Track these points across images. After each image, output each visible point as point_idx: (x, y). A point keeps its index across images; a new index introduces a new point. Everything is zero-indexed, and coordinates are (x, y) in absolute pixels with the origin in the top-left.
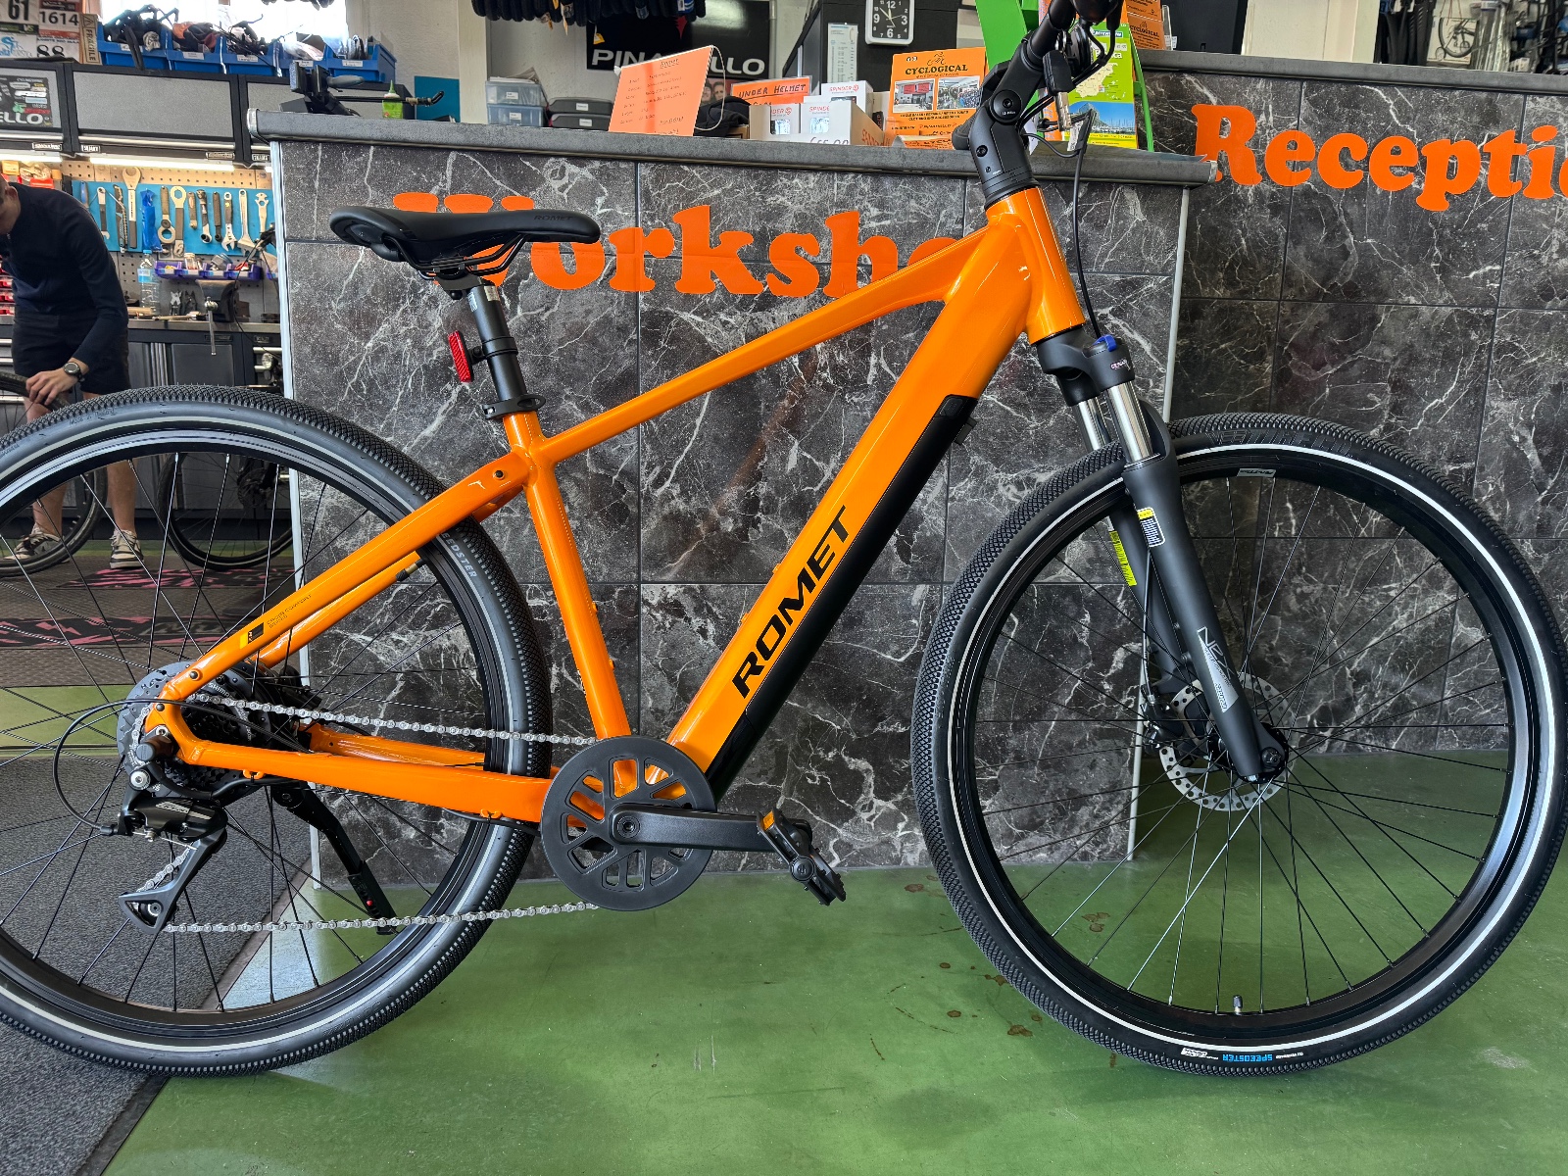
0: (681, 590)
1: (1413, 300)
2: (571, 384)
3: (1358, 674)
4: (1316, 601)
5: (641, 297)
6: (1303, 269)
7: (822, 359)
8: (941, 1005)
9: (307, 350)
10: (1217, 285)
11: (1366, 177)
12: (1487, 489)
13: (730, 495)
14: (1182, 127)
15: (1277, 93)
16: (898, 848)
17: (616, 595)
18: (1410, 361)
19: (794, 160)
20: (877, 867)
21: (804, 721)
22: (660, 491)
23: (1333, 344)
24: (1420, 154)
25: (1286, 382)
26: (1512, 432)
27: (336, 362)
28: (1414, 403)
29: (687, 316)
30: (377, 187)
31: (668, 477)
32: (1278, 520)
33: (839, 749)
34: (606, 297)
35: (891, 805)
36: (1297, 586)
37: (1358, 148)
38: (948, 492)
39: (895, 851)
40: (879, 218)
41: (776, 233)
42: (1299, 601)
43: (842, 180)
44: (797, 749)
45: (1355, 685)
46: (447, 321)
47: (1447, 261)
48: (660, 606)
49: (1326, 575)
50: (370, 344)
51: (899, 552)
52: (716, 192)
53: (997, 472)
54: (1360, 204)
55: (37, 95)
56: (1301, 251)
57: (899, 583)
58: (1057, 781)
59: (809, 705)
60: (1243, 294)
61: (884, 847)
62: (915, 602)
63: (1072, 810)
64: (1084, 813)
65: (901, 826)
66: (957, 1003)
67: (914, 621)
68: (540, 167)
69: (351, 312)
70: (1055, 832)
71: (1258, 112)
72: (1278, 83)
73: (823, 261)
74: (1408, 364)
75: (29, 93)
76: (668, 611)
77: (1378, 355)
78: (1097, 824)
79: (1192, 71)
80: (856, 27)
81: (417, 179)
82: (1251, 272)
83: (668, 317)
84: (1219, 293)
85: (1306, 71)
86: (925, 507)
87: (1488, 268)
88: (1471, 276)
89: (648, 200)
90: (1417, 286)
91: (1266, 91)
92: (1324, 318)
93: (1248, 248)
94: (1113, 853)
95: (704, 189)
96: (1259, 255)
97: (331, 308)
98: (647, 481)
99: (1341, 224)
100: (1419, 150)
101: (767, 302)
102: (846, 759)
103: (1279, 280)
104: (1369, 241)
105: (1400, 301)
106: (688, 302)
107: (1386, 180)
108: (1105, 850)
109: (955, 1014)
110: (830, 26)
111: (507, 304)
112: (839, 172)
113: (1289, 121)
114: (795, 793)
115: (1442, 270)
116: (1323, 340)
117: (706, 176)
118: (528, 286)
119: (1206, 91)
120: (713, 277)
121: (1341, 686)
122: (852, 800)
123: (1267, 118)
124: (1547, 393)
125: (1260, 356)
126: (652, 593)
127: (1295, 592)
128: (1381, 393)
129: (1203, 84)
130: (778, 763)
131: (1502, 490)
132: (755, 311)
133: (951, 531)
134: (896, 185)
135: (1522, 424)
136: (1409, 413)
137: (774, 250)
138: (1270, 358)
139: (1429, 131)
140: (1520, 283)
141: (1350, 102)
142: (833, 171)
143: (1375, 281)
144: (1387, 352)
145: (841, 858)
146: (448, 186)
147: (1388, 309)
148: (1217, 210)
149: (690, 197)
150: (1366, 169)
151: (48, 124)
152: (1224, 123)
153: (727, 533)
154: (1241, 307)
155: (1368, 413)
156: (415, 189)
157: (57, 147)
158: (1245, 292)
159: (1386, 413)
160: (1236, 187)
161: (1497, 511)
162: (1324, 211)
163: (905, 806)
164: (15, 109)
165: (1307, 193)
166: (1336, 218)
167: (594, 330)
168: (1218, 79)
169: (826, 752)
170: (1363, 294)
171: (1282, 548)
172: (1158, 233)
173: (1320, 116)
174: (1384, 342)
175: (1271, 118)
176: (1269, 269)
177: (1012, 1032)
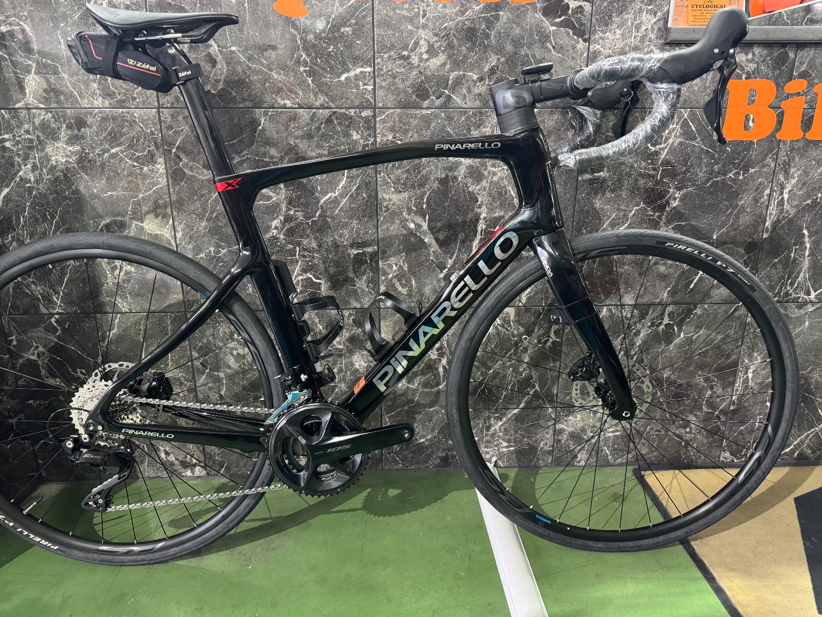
12: (392, 269)
26: (407, 220)
28: (310, 197)
47: (315, 64)
87: (359, 70)
88: (343, 78)
105: (276, 105)
115: (311, 73)
124: (436, 185)
125: (151, 159)
131: (406, 269)
135: (416, 213)
138: (161, 160)
140: (394, 84)
143: (248, 87)
144: (273, 152)
158: (124, 101)
159: (284, 207)
161: (403, 286)
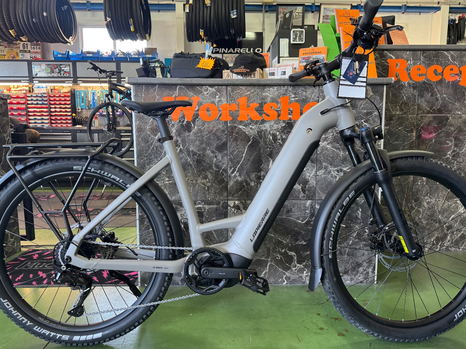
0: (239, 202)
1: (459, 113)
2: (209, 146)
3: (448, 226)
4: (433, 204)
5: (228, 122)
6: (424, 105)
7: (279, 137)
8: (318, 326)
9: (140, 139)
10: (397, 110)
11: (442, 77)
13: (253, 176)
14: (384, 66)
15: (413, 55)
16: (304, 279)
17: (221, 204)
18: (460, 131)
19: (270, 83)
20: (298, 284)
21: (275, 240)
22: (233, 174)
23: (435, 127)
24: (459, 70)
25: (420, 138)
27: (148, 142)
29: (241, 127)
30: (159, 95)
31: (235, 171)
32: (420, 180)
33: (286, 249)
34: (219, 123)
35: (302, 266)
36: (426, 199)
37: (440, 69)
38: (316, 174)
39: (303, 280)
40: (294, 98)
41: (265, 103)
42: (427, 204)
43: (284, 88)
44: (273, 248)
45: (447, 230)
46: (177, 130)
48: (234, 207)
49: (436, 196)
50: (157, 137)
51: (302, 191)
52: (249, 93)
53: (331, 167)
54: (441, 85)
55: (67, 69)
56: (423, 99)
57: (302, 200)
58: (352, 259)
59: (277, 236)
60: (405, 113)
61: (300, 278)
62: (307, 205)
63: (357, 268)
64: (361, 269)
65: (305, 272)
66: (323, 326)
67: (307, 211)
68: (201, 88)
69: (152, 129)
70: (352, 275)
71: (408, 61)
72: (413, 52)
73: (279, 110)
74: (459, 132)
75: (65, 68)
76: (236, 208)
77: (449, 130)
78: (365, 272)
79: (387, 50)
80: (288, 39)
81: (169, 93)
82: (408, 106)
83: (236, 127)
84: (398, 113)
85: (422, 48)
86: (310, 178)
89: (230, 96)
90: (461, 109)
91: (410, 54)
92: (431, 119)
93: (406, 99)
94: (370, 281)
95: (245, 92)
96: (410, 101)
97: (146, 128)
98: (230, 172)
99: (435, 91)
100: (459, 69)
101: (263, 122)
102: (288, 252)
103: (416, 109)
104: (444, 96)
106: (241, 122)
107: (449, 78)
108: (368, 280)
109: (321, 329)
110: (280, 39)
111: (193, 125)
112: (283, 86)
113: (417, 62)
114: (273, 262)
116: (431, 126)
117: (246, 89)
118: (198, 120)
119: (391, 55)
120: (248, 115)
121: (443, 230)
122: (290, 264)
123: (411, 62)
126: (231, 203)
127: (426, 201)
128: (451, 141)
129: (390, 53)
130: (268, 253)
132: (259, 125)
133: (318, 185)
134: (299, 88)
136: (460, 146)
137: (265, 107)
139: (462, 63)
141: (436, 56)
142: (281, 86)
145: (287, 281)
146: (177, 95)
147: (452, 116)
148: (396, 89)
149: (241, 95)
150: (442, 75)
151: (69, 76)
152: (397, 64)
153: (252, 186)
154: (405, 117)
155: (447, 147)
156: (169, 96)
157: (72, 82)
160: (402, 82)
162: (430, 87)
163: (306, 266)
164: (61, 73)
165: (424, 83)
166: (434, 90)
167: (216, 131)
168: (395, 52)
169: (282, 250)
170: (443, 111)
171: (421, 188)
172: (377, 98)
173: (427, 61)
174: (451, 125)
175: (412, 62)
176: (413, 105)
177: (339, 335)
